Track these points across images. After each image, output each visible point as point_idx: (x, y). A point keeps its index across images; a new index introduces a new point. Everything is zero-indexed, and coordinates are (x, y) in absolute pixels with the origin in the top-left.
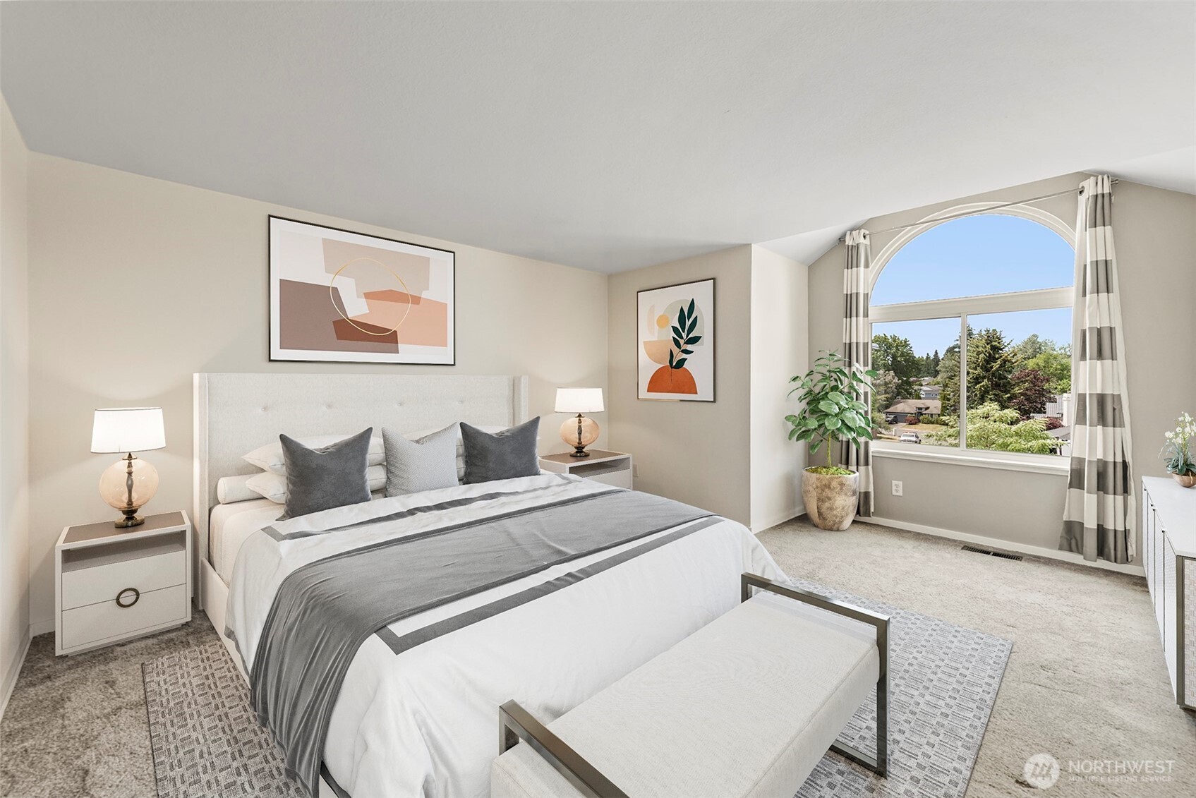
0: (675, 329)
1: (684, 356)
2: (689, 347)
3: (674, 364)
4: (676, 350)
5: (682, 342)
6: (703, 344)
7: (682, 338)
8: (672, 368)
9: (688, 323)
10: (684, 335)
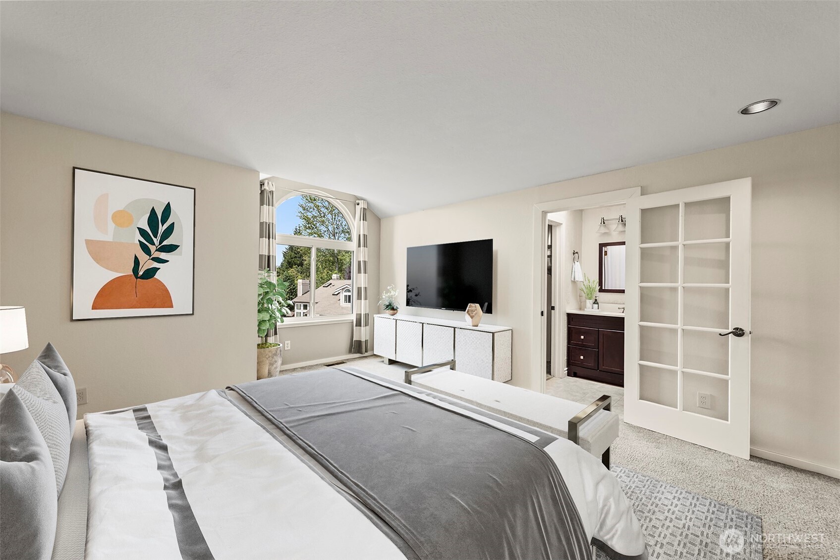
0: (142, 232)
1: (156, 265)
2: (163, 256)
3: (141, 273)
4: (143, 257)
5: (153, 248)
6: (181, 254)
7: (154, 244)
8: (137, 278)
9: (162, 229)
10: (156, 241)
